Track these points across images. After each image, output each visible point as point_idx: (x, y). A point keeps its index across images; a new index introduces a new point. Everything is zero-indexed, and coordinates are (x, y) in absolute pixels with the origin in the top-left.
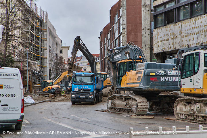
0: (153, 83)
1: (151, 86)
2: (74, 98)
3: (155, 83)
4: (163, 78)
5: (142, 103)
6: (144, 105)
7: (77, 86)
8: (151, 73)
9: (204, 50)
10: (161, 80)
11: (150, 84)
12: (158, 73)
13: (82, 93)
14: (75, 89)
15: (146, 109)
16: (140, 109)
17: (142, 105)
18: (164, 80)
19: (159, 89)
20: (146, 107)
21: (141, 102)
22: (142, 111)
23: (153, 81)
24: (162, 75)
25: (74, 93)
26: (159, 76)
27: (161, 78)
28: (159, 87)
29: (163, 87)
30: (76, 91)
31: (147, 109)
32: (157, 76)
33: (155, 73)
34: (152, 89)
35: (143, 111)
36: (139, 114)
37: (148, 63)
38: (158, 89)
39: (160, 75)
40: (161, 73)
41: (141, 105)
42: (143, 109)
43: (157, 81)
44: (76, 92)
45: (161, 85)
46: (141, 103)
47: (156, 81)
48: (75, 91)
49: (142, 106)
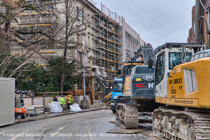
0: (139, 90)
1: (137, 94)
2: (113, 107)
3: (142, 90)
4: (151, 84)
5: (132, 114)
6: (134, 116)
7: (117, 94)
8: (136, 79)
9: (170, 48)
10: (149, 87)
11: (135, 92)
12: (145, 78)
13: (122, 101)
14: (115, 96)
15: (136, 122)
16: (129, 122)
17: (131, 116)
18: (152, 87)
19: (146, 98)
20: (135, 119)
21: (129, 113)
22: (131, 124)
23: (140, 88)
24: (151, 80)
25: (114, 101)
26: (146, 82)
27: (149, 84)
28: (146, 95)
29: (152, 96)
30: (116, 98)
31: (138, 122)
32: (144, 82)
33: (142, 78)
34: (138, 98)
35: (133, 124)
36: (128, 127)
37: (138, 67)
38: (144, 97)
39: (148, 80)
40: (149, 78)
41: (129, 116)
42: (132, 122)
43: (144, 88)
44: (115, 100)
45: (149, 93)
46: (130, 115)
47: (142, 88)
48: (114, 98)
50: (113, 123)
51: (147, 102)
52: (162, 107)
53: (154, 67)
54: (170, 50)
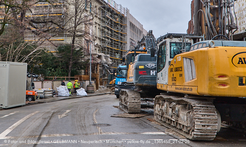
0: (142, 77)
1: (139, 80)
2: (117, 92)
3: (144, 77)
4: (153, 72)
5: (134, 99)
6: (136, 102)
7: (121, 79)
8: (139, 66)
9: (171, 38)
10: (151, 74)
11: (138, 78)
12: (148, 65)
13: (125, 87)
14: (119, 82)
15: (138, 107)
16: (131, 107)
17: (134, 102)
18: (154, 74)
19: (149, 85)
20: (138, 105)
21: (132, 98)
22: (133, 109)
23: (142, 75)
24: (153, 68)
26: (149, 70)
27: (151, 71)
28: (148, 82)
29: (154, 82)
30: (119, 84)
31: (140, 107)
32: (147, 70)
33: (145, 66)
34: (141, 84)
35: (136, 109)
36: (131, 112)
37: (141, 55)
38: (147, 84)
39: (150, 68)
40: (152, 66)
41: (132, 101)
42: (135, 107)
44: (119, 86)
45: (151, 80)
46: (133, 100)
47: (145, 75)
49: (133, 104)
50: (117, 107)
51: (149, 88)
52: (163, 93)
53: (156, 55)
54: (171, 40)
